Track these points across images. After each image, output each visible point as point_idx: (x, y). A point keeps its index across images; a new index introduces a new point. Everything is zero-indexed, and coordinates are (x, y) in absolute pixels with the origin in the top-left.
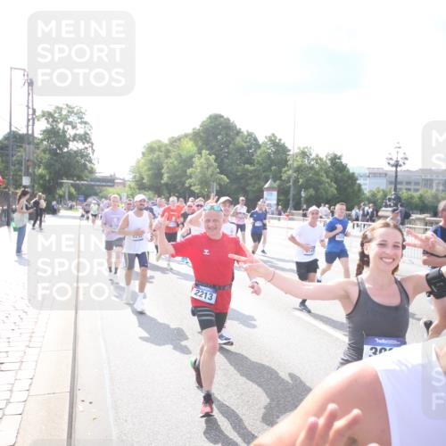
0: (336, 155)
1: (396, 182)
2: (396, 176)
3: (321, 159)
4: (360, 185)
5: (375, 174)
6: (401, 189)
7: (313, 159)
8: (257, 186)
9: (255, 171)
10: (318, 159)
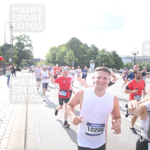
0: (114, 51)
1: (135, 60)
2: (135, 58)
3: (109, 53)
4: (122, 61)
5: (128, 58)
6: (136, 63)
7: (107, 53)
8: (88, 62)
9: (87, 56)
10: (108, 52)
